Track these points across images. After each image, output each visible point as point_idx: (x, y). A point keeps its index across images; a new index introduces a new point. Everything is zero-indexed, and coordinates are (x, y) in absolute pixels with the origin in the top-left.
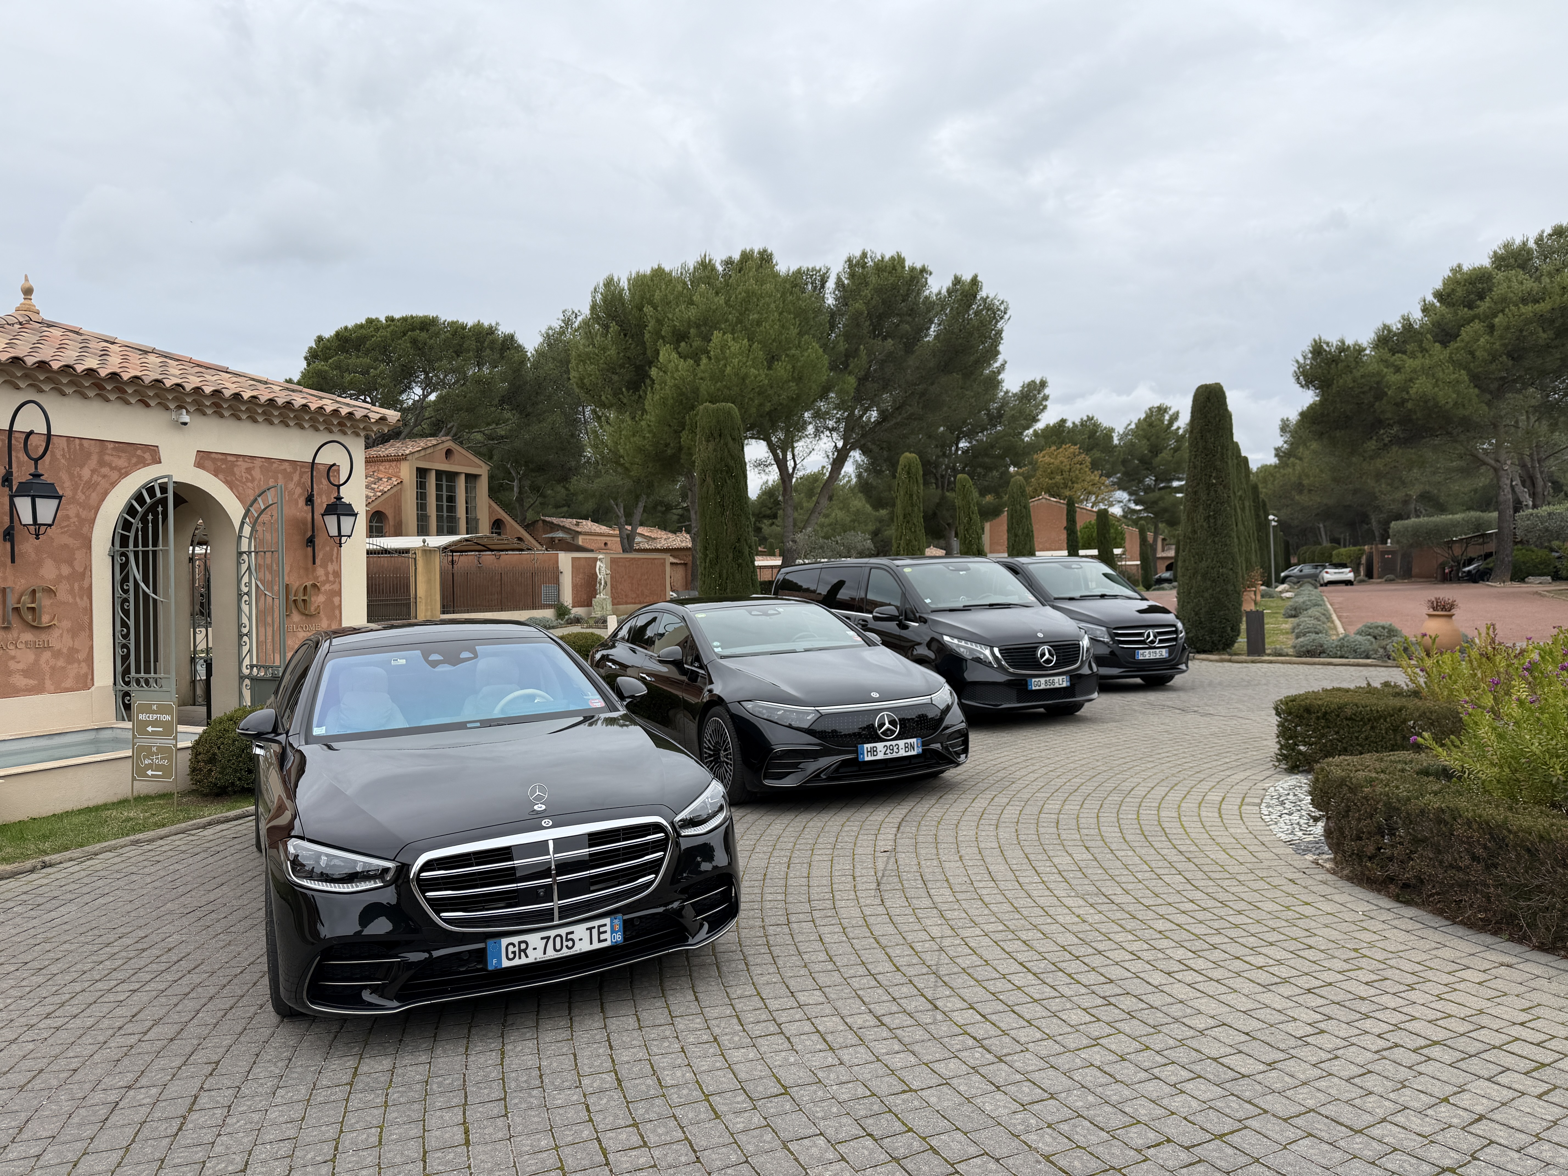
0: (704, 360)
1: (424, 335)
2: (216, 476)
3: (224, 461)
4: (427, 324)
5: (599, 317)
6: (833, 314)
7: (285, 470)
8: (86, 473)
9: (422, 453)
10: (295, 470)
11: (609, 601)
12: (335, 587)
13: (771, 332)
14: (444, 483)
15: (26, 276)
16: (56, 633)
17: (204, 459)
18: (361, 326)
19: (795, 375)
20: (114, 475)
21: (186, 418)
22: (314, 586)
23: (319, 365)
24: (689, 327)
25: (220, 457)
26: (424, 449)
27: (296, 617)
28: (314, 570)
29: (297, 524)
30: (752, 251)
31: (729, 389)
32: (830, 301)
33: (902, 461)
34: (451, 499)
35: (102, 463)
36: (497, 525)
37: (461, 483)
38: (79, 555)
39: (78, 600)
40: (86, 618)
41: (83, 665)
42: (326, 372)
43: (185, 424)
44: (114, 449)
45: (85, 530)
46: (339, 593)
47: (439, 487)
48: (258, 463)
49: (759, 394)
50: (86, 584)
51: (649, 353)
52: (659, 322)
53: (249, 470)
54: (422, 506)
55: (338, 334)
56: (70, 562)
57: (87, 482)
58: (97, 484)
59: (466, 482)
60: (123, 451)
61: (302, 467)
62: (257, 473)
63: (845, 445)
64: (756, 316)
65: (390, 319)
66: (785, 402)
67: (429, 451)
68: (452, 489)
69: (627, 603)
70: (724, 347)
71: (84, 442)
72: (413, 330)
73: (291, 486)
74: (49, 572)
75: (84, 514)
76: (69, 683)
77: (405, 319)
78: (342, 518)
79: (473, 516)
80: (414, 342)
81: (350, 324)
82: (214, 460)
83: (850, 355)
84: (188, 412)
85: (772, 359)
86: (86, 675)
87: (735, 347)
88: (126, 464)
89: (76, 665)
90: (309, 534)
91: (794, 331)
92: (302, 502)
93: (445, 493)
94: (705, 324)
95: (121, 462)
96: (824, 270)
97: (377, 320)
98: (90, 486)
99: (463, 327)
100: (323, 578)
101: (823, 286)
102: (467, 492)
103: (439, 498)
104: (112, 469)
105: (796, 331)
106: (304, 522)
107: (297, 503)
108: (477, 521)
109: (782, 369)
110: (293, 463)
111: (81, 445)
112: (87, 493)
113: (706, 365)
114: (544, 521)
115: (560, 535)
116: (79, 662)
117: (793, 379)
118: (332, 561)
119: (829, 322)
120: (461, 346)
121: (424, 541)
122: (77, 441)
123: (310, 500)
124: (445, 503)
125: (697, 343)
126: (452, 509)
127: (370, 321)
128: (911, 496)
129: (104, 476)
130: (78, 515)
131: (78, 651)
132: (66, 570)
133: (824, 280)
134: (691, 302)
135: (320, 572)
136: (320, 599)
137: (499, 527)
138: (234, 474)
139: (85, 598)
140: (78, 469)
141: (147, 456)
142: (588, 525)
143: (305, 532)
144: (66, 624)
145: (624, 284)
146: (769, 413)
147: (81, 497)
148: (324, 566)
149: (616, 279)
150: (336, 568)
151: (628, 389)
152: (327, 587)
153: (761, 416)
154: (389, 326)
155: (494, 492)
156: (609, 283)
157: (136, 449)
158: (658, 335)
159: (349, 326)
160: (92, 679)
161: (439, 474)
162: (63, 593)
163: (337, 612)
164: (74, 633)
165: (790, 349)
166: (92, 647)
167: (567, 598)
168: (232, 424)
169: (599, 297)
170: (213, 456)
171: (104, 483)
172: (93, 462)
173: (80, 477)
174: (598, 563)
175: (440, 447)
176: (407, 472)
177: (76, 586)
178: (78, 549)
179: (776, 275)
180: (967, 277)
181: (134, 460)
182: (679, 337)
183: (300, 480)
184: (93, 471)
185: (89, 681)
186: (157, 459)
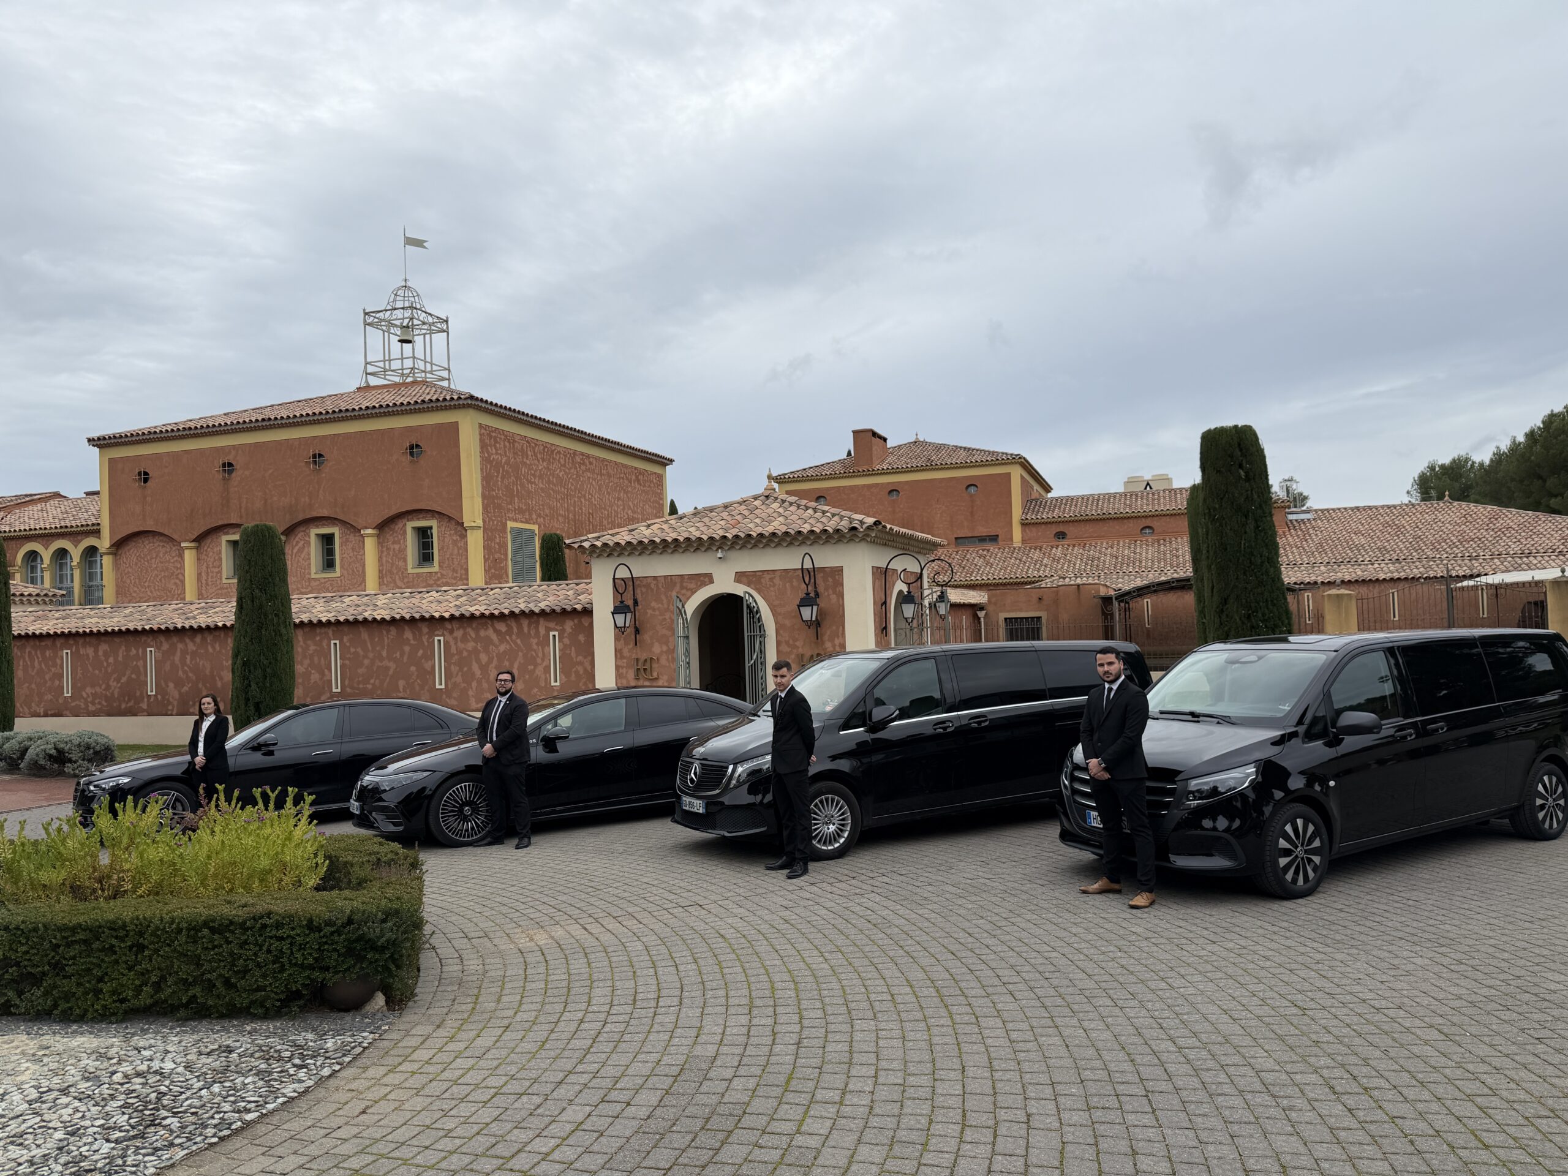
2: (749, 586)
3: (754, 576)
8: (675, 594)
17: (740, 577)
20: (689, 593)
21: (723, 555)
22: (819, 655)
25: (750, 573)
35: (682, 587)
39: (671, 664)
43: (721, 558)
44: (688, 579)
45: (674, 626)
48: (778, 574)
50: (675, 656)
53: (771, 579)
56: (667, 643)
60: (693, 579)
62: (777, 581)
71: (672, 577)
74: (657, 649)
75: (673, 617)
82: (747, 576)
84: (724, 550)
88: (695, 586)
95: (692, 586)
100: (831, 649)
104: (688, 590)
118: (838, 637)
129: (684, 595)
130: (670, 618)
132: (665, 648)
135: (828, 645)
138: (761, 583)
139: (674, 663)
140: (671, 592)
141: (707, 580)
147: (671, 607)
150: (842, 642)
157: (698, 577)
162: (663, 661)
168: (758, 551)
170: (745, 574)
177: (670, 657)
178: (671, 636)
181: (699, 583)
184: (678, 593)
186: (712, 582)
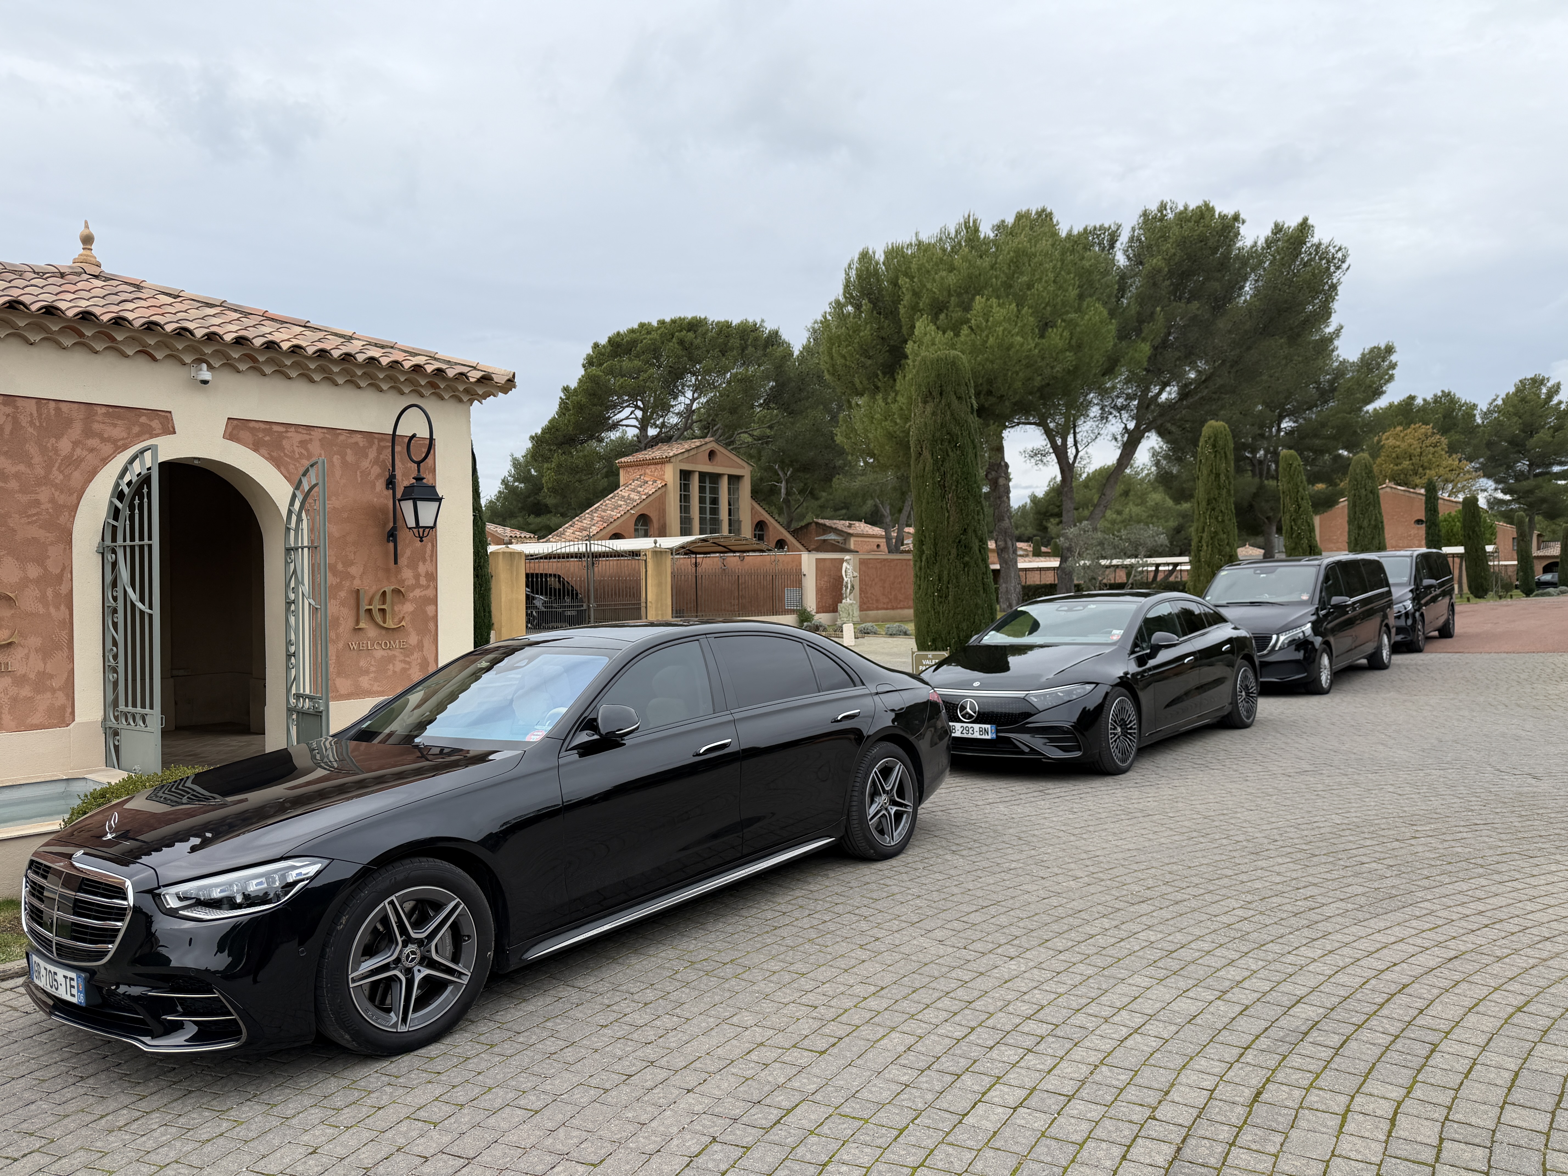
0: (965, 330)
1: (691, 335)
2: (256, 450)
3: (268, 432)
4: (695, 325)
5: (852, 296)
6: (1123, 277)
7: (356, 443)
8: (65, 445)
9: (686, 455)
10: (371, 444)
11: (856, 607)
12: (429, 593)
13: (1045, 294)
14: (708, 485)
15: (86, 222)
16: (19, 653)
17: (238, 430)
18: (632, 331)
19: (1073, 342)
20: (107, 449)
21: (206, 375)
22: (397, 592)
23: (594, 370)
24: (950, 295)
25: (263, 426)
26: (688, 451)
27: (372, 632)
28: (399, 571)
29: (374, 513)
30: (1028, 213)
31: (992, 362)
32: (1121, 260)
33: (1206, 430)
34: (715, 501)
35: (88, 433)
36: (760, 527)
37: (724, 484)
38: (54, 552)
39: (52, 610)
40: (64, 634)
41: (60, 694)
42: (598, 377)
43: (205, 382)
44: (105, 415)
45: (62, 520)
46: (434, 601)
47: (702, 489)
48: (317, 434)
49: (1027, 366)
50: (64, 590)
51: (904, 331)
52: (916, 294)
53: (303, 444)
54: (685, 508)
55: (610, 340)
56: (41, 561)
57: (66, 457)
58: (80, 460)
59: (729, 484)
60: (119, 417)
61: (380, 440)
62: (315, 448)
63: (1137, 426)
64: (1025, 278)
65: (662, 323)
66: (1059, 375)
67: (692, 453)
68: (715, 490)
69: (877, 609)
70: (986, 315)
71: (62, 405)
72: (681, 331)
73: (365, 464)
74: (9, 574)
75: (61, 499)
76: (36, 719)
77: (673, 322)
78: (419, 503)
79: (736, 518)
80: (681, 342)
81: (623, 329)
82: (253, 431)
83: (1142, 320)
84: (210, 367)
85: (1044, 326)
86: (63, 708)
87: (999, 313)
88: (124, 435)
89: (48, 695)
90: (391, 525)
91: (1073, 293)
92: (380, 485)
93: (708, 495)
94: (967, 292)
95: (118, 432)
96: (1113, 228)
97: (649, 324)
98: (72, 462)
99: (728, 325)
100: (411, 582)
101: (1112, 246)
102: (729, 494)
103: (702, 500)
104: (104, 440)
105: (1076, 292)
106: (384, 511)
107: (373, 486)
108: (739, 522)
109: (1056, 337)
110: (369, 435)
111: (58, 409)
112: (67, 472)
113: (967, 336)
114: (817, 523)
115: (832, 537)
116: (53, 691)
117: (1070, 348)
118: (424, 561)
119: (1118, 282)
120: (726, 345)
121: (655, 542)
122: (52, 405)
123: (391, 483)
124: (708, 506)
125: (957, 314)
126: (715, 511)
127: (642, 325)
128: (1218, 476)
129: (92, 450)
130: (52, 500)
131: (51, 677)
132: (34, 572)
133: (1113, 239)
134: (951, 269)
135: (407, 574)
136: (408, 607)
137: (762, 529)
138: (282, 449)
139: (63, 607)
140: (53, 440)
141: (156, 424)
142: (862, 527)
143: (385, 524)
144: (34, 641)
145: (880, 257)
146: (1041, 389)
147: (57, 476)
148: (413, 565)
149: (871, 252)
150: (431, 569)
151: (884, 374)
152: (417, 593)
153: (1031, 393)
154: (658, 328)
155: (755, 494)
156: (865, 256)
157: (140, 416)
158: (914, 308)
159: (622, 332)
160: (73, 713)
161: (703, 476)
162: (29, 601)
163: (431, 625)
164: (46, 653)
165: (1067, 312)
166: (72, 672)
167: (811, 602)
168: (279, 383)
169: (853, 273)
170: (252, 425)
171: (91, 459)
172: (76, 431)
173: (56, 451)
174: (845, 564)
175: (704, 448)
176: (670, 475)
177: (50, 592)
178: (52, 544)
179: (1055, 234)
180: (1292, 222)
181: (136, 429)
182: (937, 309)
183: (377, 458)
184: (76, 444)
185: (68, 714)
186: (169, 429)
